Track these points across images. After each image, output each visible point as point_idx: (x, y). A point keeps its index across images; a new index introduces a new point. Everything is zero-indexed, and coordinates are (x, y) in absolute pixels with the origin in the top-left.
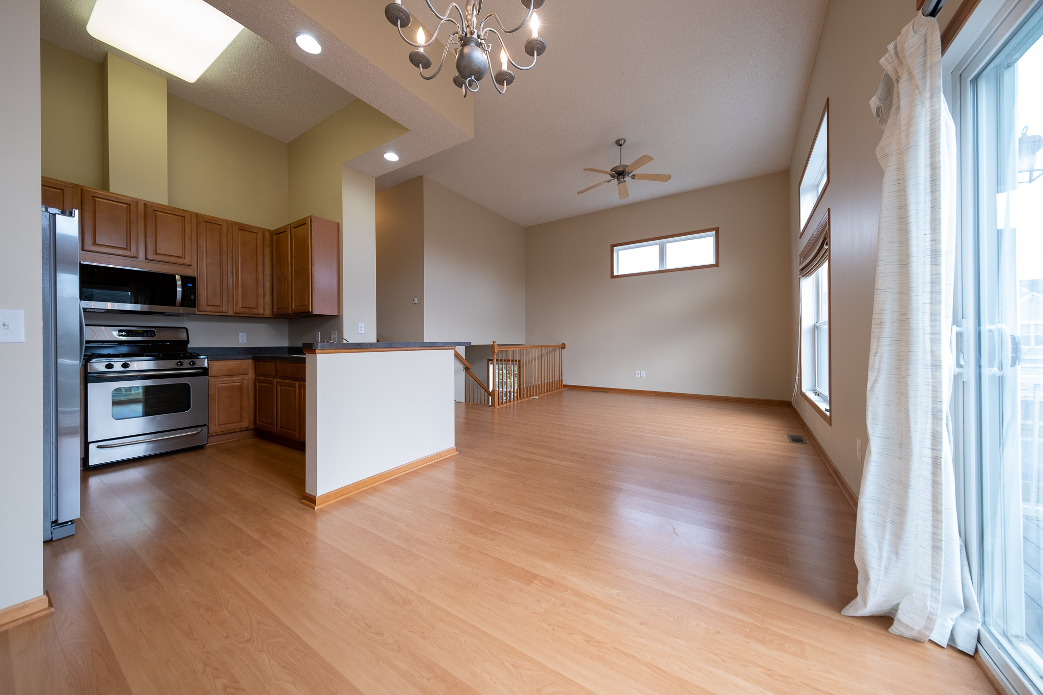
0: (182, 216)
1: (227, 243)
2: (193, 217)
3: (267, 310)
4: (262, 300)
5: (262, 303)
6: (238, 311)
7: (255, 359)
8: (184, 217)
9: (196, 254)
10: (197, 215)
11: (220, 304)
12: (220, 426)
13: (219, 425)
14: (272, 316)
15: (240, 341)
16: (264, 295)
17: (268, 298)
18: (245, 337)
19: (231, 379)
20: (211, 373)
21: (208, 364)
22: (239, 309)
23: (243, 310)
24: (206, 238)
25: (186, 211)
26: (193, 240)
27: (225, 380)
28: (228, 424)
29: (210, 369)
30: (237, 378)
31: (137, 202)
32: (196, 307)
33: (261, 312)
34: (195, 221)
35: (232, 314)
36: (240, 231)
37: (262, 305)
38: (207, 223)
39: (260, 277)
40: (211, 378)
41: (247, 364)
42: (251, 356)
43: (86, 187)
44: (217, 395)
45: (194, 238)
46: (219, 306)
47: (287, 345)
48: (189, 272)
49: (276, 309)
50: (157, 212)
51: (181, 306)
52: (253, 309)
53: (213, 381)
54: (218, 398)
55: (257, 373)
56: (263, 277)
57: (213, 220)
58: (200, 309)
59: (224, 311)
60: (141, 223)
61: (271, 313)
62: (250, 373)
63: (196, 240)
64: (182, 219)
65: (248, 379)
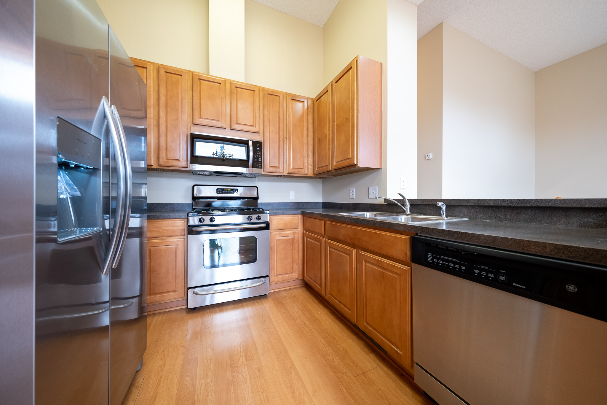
0: (252, 90)
1: (283, 112)
2: (260, 91)
3: (310, 170)
4: (307, 161)
5: (307, 163)
6: (290, 172)
7: (304, 214)
8: (255, 91)
9: (262, 122)
10: (263, 89)
11: (278, 165)
12: (278, 277)
13: (277, 275)
14: (313, 176)
15: (291, 198)
16: (308, 157)
17: (311, 159)
18: (294, 195)
19: (286, 232)
20: (272, 226)
21: (270, 219)
22: (291, 170)
23: (293, 171)
24: (269, 108)
25: (256, 86)
26: (260, 111)
27: (282, 234)
28: (284, 274)
29: (271, 223)
30: (290, 232)
31: (225, 81)
32: (262, 168)
33: (306, 172)
34: (262, 95)
35: (287, 174)
36: (292, 101)
37: (307, 166)
38: (269, 96)
39: (305, 141)
40: (272, 231)
41: (297, 219)
42: (300, 211)
43: (195, 72)
44: (276, 247)
45: (261, 110)
46: (278, 167)
47: (321, 200)
48: (258, 138)
49: (317, 168)
50: (237, 88)
51: (252, 168)
52: (301, 169)
53: (273, 233)
54: (277, 250)
55: (305, 228)
56: (308, 141)
57: (273, 92)
58: (265, 170)
59: (281, 171)
60: (228, 98)
61: (313, 173)
62: (299, 228)
63: (262, 111)
64: (253, 93)
65: (298, 233)
